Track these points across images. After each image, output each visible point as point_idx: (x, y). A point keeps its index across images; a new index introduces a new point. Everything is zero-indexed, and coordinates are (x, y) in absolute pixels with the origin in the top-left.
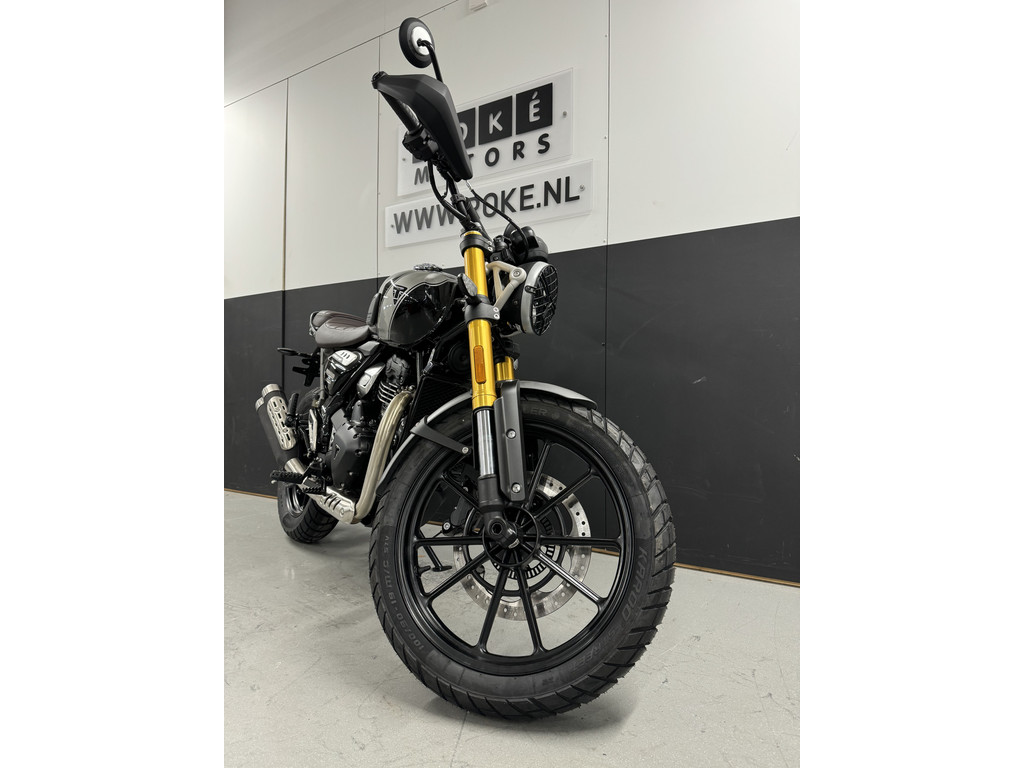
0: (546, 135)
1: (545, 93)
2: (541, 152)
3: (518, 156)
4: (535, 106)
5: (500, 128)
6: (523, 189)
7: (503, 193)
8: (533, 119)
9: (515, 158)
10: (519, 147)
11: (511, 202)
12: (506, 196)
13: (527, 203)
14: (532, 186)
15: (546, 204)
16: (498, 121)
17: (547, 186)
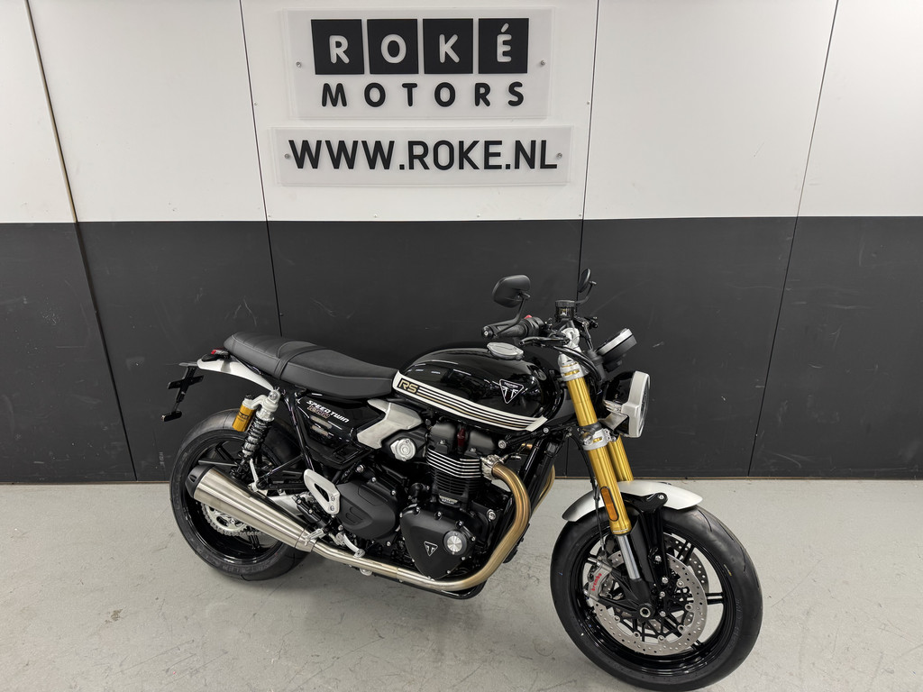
0: (519, 85)
1: (519, 28)
2: (512, 103)
3: (481, 101)
4: (505, 43)
5: (456, 58)
6: (488, 144)
7: (461, 143)
8: (501, 59)
9: (477, 104)
10: (482, 90)
11: (470, 155)
12: (466, 147)
13: (493, 161)
14: (499, 143)
15: (517, 166)
16: (453, 47)
17: (519, 146)
